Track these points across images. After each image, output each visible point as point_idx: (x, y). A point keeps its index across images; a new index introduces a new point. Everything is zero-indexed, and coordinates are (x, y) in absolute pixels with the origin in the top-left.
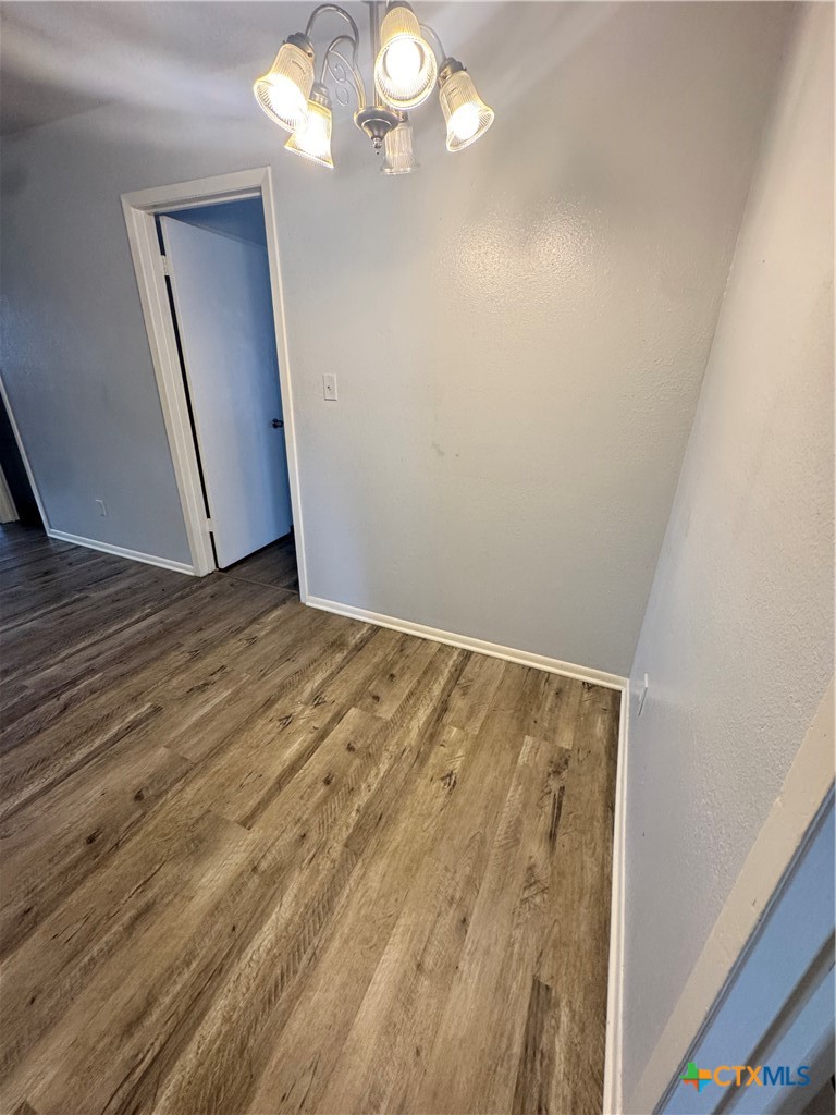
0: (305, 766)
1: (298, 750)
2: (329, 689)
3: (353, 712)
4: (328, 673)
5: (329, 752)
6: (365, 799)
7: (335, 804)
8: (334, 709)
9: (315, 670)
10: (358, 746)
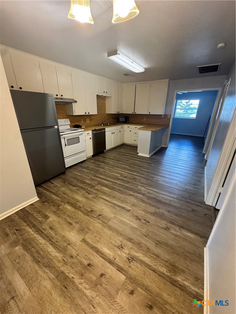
0: (98, 256)
1: (106, 252)
2: (138, 265)
3: (123, 277)
4: (150, 264)
5: (102, 266)
6: (76, 281)
7: (79, 268)
8: (126, 267)
9: (152, 257)
10: (103, 279)
